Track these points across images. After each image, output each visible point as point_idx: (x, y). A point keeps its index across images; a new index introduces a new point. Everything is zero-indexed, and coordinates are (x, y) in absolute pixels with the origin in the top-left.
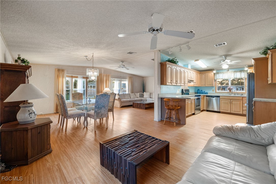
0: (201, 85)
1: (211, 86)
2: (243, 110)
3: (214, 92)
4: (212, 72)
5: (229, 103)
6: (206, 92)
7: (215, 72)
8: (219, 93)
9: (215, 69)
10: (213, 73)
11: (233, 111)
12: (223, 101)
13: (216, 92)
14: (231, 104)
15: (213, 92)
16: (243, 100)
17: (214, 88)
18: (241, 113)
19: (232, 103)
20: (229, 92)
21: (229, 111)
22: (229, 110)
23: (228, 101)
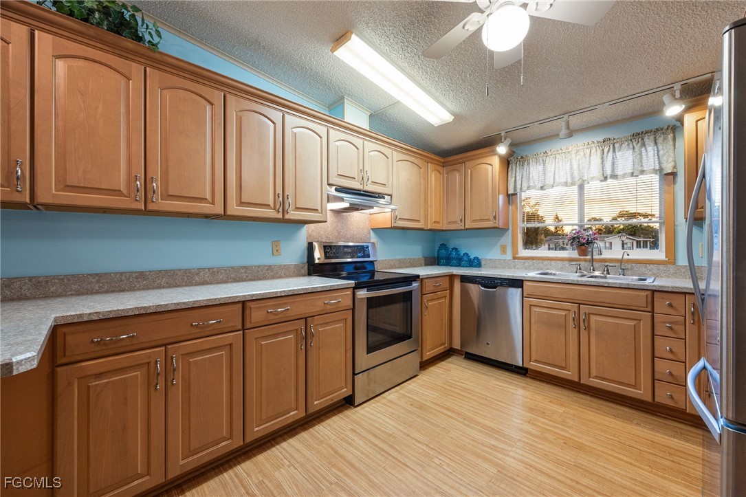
0: (449, 223)
1: (490, 224)
2: (654, 379)
3: (509, 256)
4: (494, 153)
5: (571, 324)
6: (472, 257)
7: (502, 150)
8: (531, 262)
9: (503, 134)
10: (496, 161)
11: (594, 373)
12: (537, 309)
13: (514, 258)
14: (584, 334)
15: (503, 257)
16: (653, 311)
17: (507, 239)
18: (642, 393)
19: (588, 329)
20: (577, 256)
21: (570, 374)
22: (573, 364)
23: (563, 313)
